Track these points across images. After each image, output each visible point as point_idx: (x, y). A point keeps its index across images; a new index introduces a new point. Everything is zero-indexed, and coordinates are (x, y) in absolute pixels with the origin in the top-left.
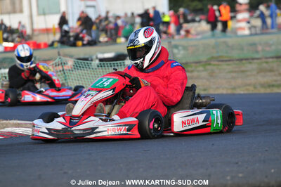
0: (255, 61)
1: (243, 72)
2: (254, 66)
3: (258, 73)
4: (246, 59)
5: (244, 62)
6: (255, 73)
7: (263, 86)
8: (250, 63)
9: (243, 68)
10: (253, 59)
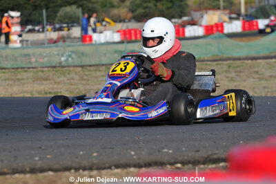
0: (31, 70)
1: (19, 80)
2: (30, 74)
3: (34, 81)
4: (22, 68)
5: (19, 70)
6: (31, 81)
7: (39, 92)
8: (26, 71)
9: (19, 77)
10: (29, 68)
